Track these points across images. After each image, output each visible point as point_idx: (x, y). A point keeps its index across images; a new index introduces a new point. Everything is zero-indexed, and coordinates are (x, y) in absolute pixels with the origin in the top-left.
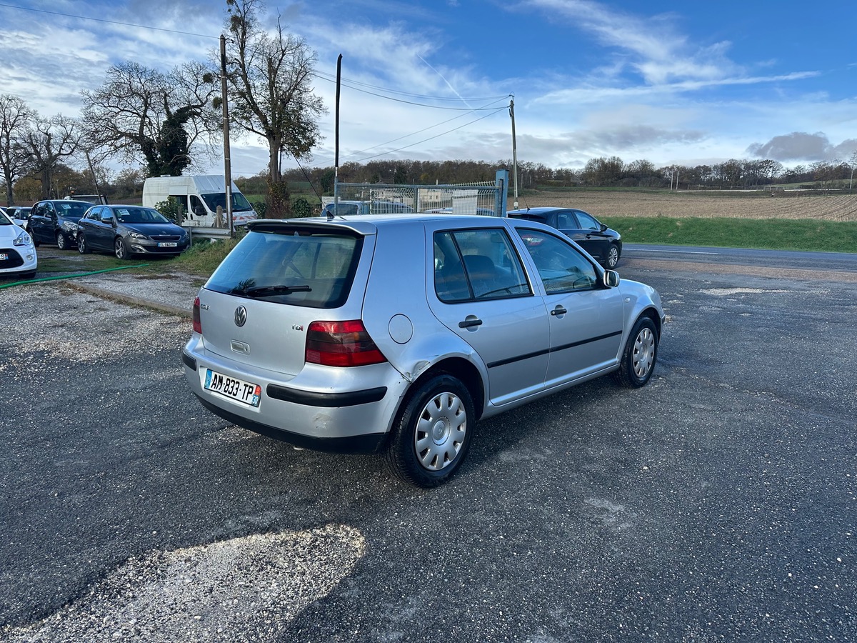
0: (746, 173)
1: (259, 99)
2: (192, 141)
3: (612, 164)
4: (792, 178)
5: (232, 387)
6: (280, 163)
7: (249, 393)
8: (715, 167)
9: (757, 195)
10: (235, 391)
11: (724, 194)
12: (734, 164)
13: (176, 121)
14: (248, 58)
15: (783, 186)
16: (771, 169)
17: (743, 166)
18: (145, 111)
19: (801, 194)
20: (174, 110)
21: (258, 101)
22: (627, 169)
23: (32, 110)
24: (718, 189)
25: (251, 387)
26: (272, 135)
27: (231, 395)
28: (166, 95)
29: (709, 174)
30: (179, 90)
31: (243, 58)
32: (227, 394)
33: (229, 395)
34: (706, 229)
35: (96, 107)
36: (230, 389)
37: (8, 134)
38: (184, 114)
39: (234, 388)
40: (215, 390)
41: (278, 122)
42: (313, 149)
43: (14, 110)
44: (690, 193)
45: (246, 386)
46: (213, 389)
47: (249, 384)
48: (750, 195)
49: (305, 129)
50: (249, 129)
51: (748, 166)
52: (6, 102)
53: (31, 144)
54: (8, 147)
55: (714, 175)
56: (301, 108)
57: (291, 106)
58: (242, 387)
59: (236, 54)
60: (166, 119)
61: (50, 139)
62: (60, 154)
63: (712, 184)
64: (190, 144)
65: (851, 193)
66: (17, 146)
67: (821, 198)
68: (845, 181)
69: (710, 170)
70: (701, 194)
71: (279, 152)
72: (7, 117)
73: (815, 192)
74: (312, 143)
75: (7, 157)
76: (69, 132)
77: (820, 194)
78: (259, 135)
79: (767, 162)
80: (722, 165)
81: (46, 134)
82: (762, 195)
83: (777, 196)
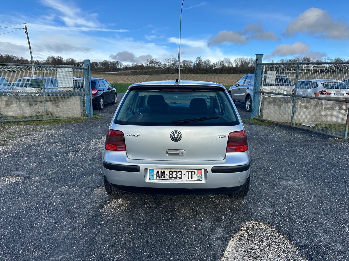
0: (111, 66)
3: (58, 59)
4: (127, 68)
8: (100, 63)
9: (118, 74)
11: (106, 74)
12: (106, 62)
15: (126, 71)
16: (119, 65)
17: (110, 63)
19: (132, 74)
22: (65, 62)
24: (103, 71)
29: (98, 65)
34: (121, 87)
36: (174, 176)
39: (178, 175)
44: (93, 73)
48: (115, 74)
51: (112, 63)
55: (100, 66)
63: (100, 69)
65: (147, 75)
67: (139, 76)
68: (144, 70)
69: (98, 64)
70: (97, 73)
73: (135, 74)
77: (137, 74)
79: (118, 62)
80: (102, 62)
82: (119, 74)
83: (124, 75)
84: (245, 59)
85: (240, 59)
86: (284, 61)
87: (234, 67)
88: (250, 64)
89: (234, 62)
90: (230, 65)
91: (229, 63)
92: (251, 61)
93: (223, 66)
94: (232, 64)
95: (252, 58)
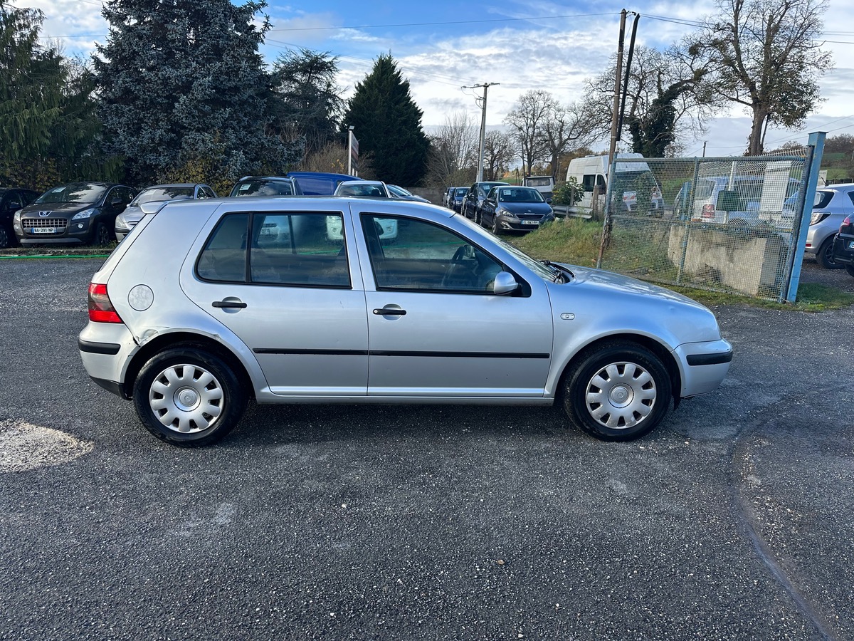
1: (748, 64)
2: (680, 115)
6: (764, 134)
13: (666, 99)
14: (742, 21)
18: (639, 92)
20: (665, 87)
21: (747, 67)
23: (555, 101)
26: (757, 104)
28: (660, 73)
30: (674, 65)
31: (736, 23)
35: (595, 92)
37: (535, 123)
38: (674, 92)
41: (767, 88)
42: (808, 114)
43: (541, 104)
49: (802, 92)
50: (733, 99)
52: (537, 96)
53: (548, 131)
54: (533, 135)
56: (801, 68)
57: (788, 67)
59: (728, 18)
60: (657, 97)
61: (563, 125)
62: (569, 139)
64: (676, 120)
66: (540, 134)
71: (765, 122)
72: (536, 109)
74: (809, 107)
75: (531, 144)
76: (579, 118)
78: (745, 105)
81: (561, 121)
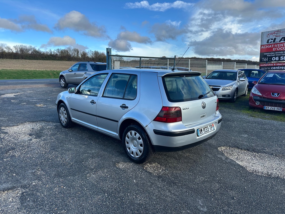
5: (206, 130)
7: (211, 127)
10: (208, 130)
25: (211, 125)
27: (208, 132)
32: (206, 132)
33: (207, 132)
36: (206, 131)
39: (207, 129)
40: (202, 134)
45: (210, 126)
46: (201, 135)
47: (210, 125)
58: (209, 127)
84: (25, 46)
85: (19, 46)
86: (60, 50)
87: (14, 53)
88: (30, 51)
89: (14, 48)
90: (10, 51)
91: (9, 49)
92: (31, 48)
93: (2, 51)
94: (12, 50)
95: (31, 46)
